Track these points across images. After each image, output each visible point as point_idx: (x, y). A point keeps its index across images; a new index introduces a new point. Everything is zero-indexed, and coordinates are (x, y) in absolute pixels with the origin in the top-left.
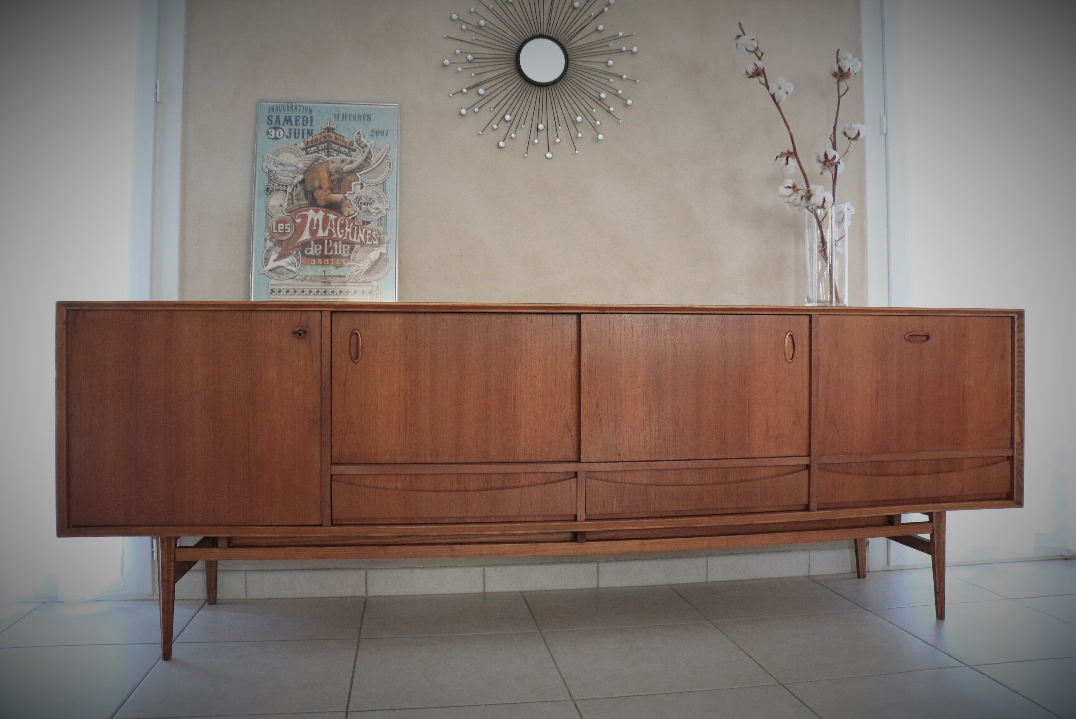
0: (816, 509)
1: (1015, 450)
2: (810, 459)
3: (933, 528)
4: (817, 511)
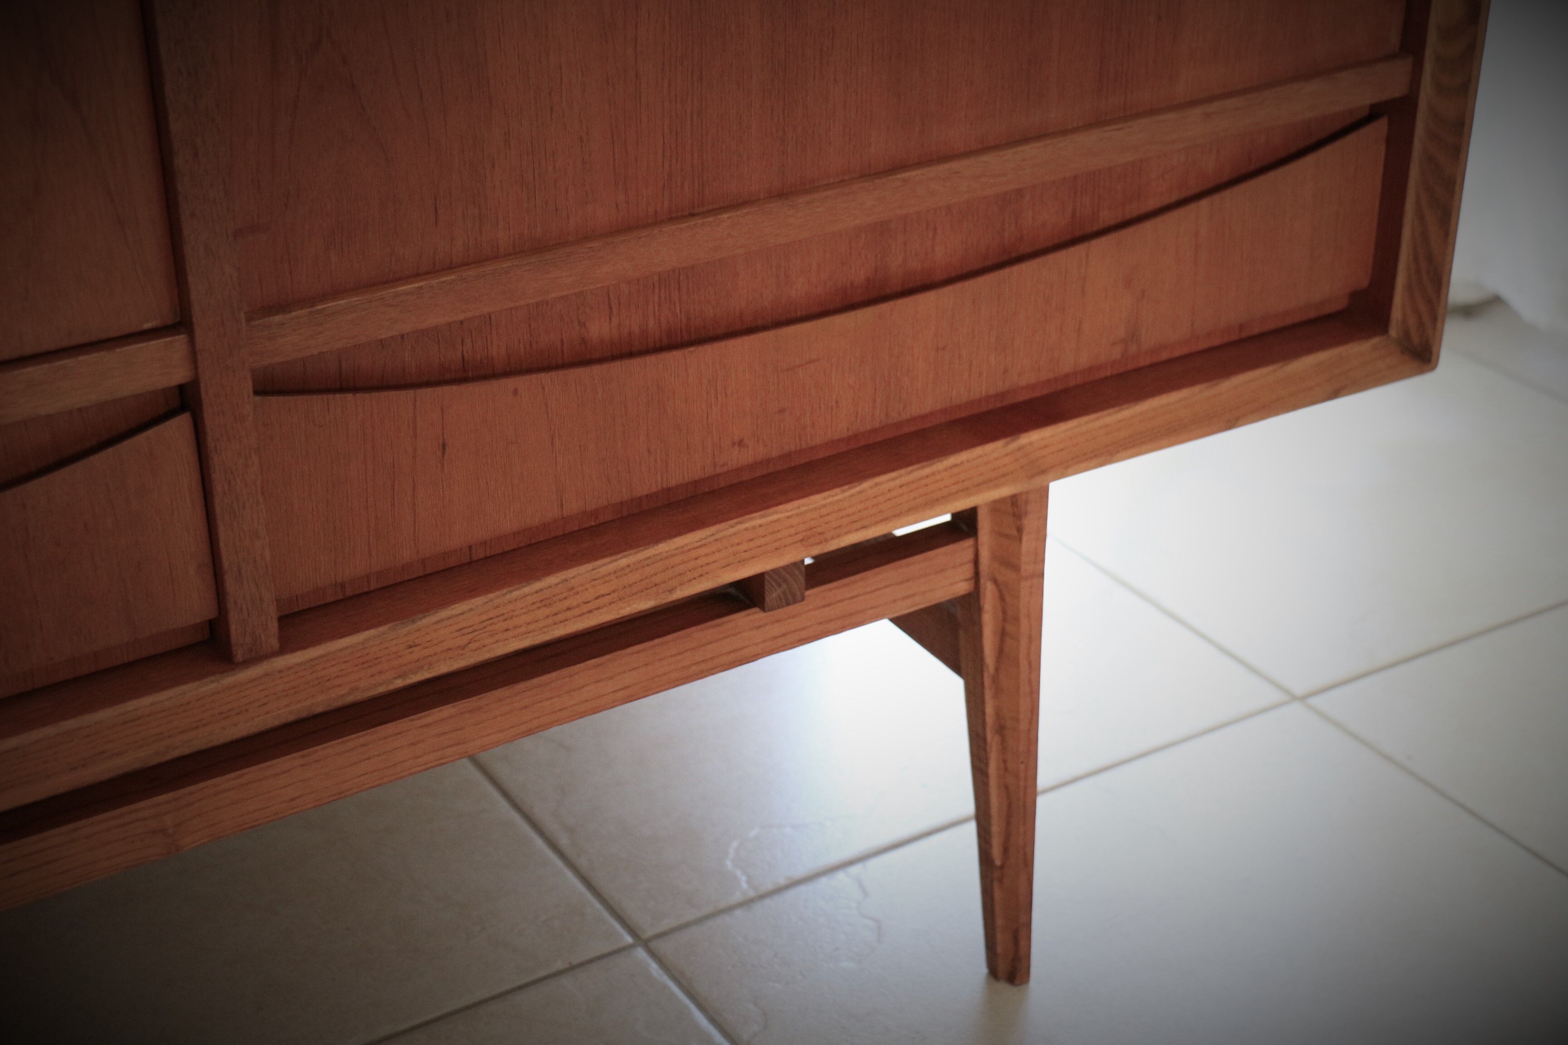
0: (271, 637)
1: (1428, 67)
2: (192, 341)
3: (976, 562)
4: (285, 648)
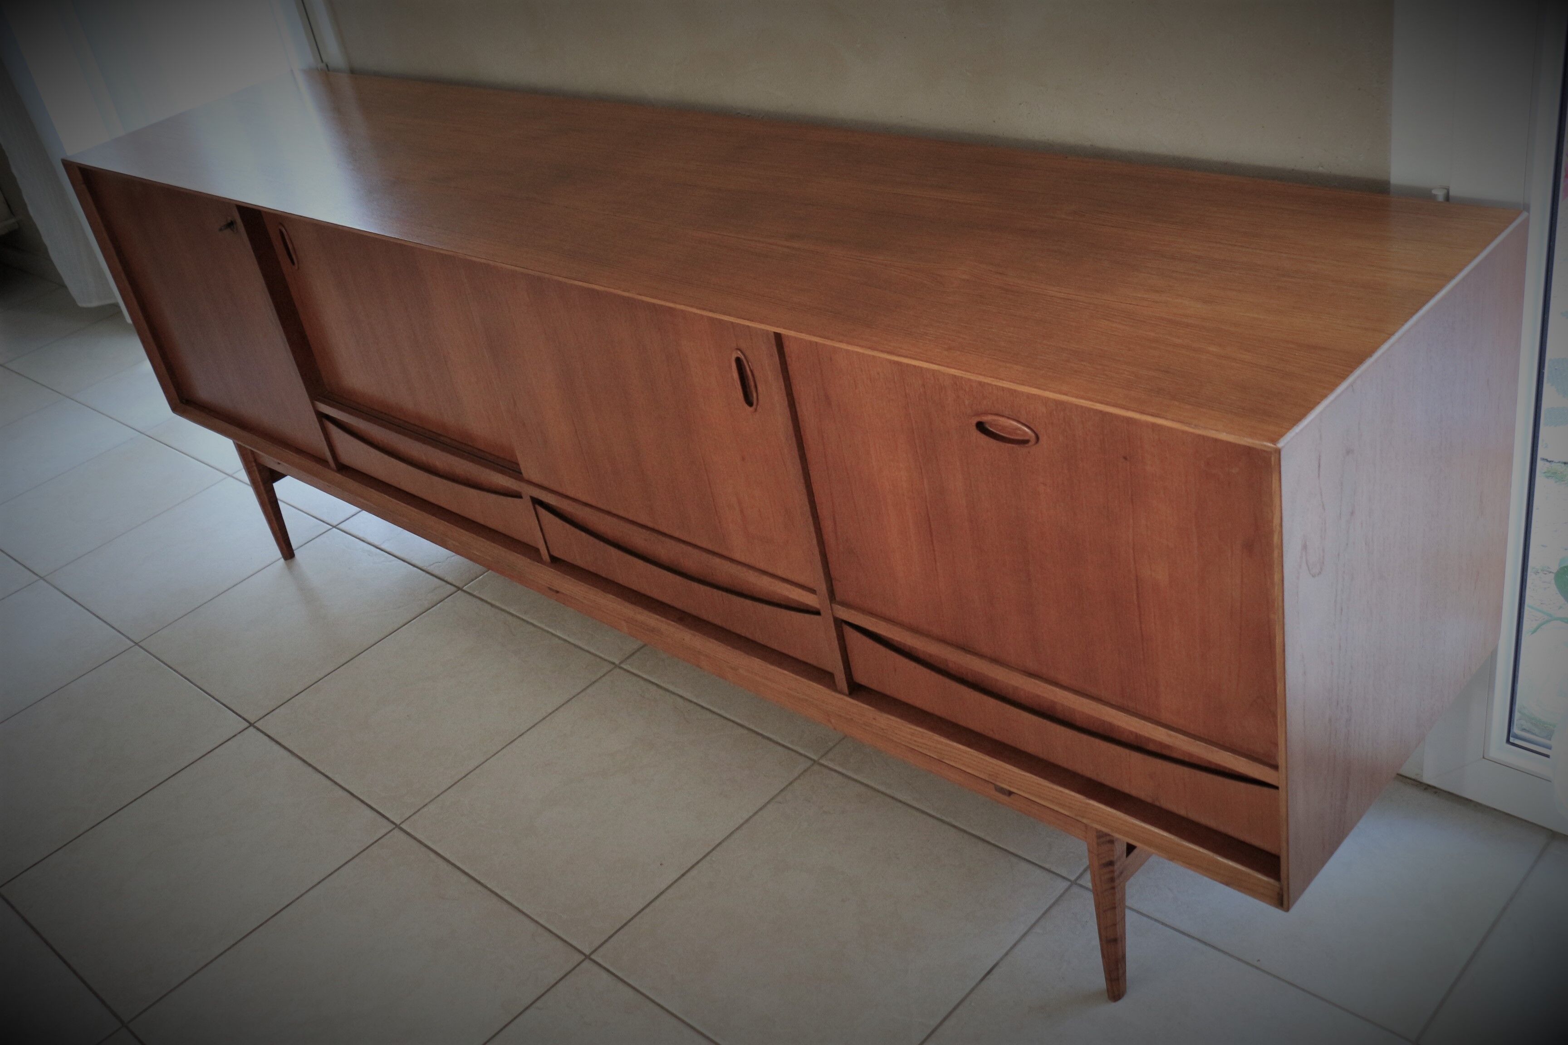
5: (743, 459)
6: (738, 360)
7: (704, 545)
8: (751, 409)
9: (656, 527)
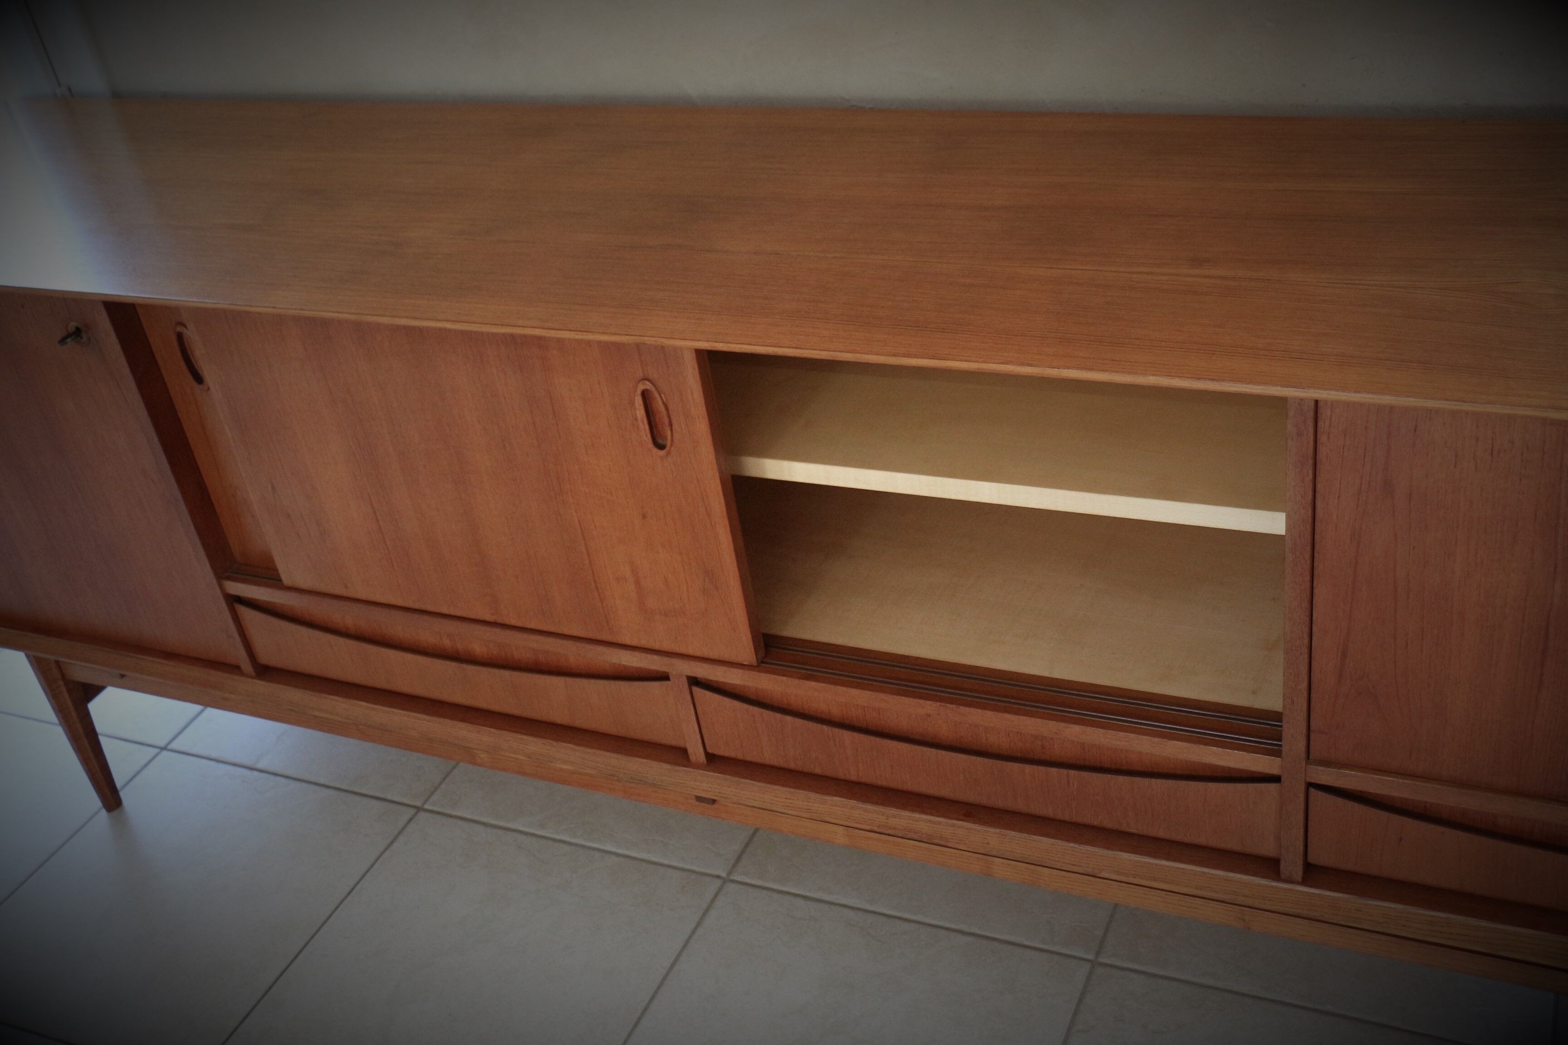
5: (644, 517)
6: (645, 395)
7: (575, 632)
8: (662, 453)
9: (500, 620)
